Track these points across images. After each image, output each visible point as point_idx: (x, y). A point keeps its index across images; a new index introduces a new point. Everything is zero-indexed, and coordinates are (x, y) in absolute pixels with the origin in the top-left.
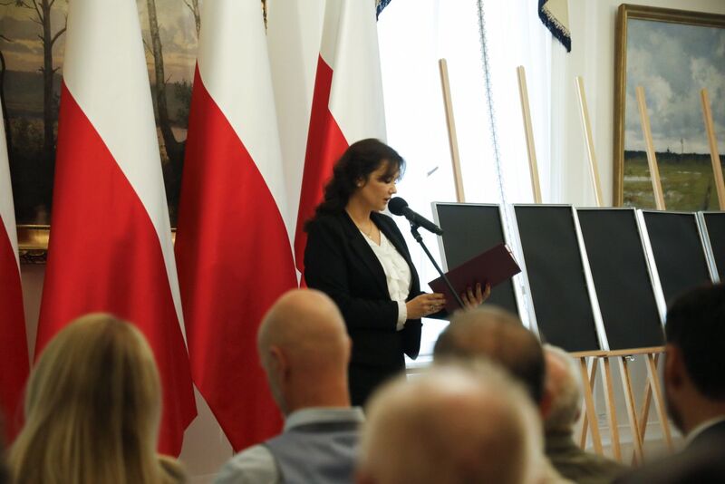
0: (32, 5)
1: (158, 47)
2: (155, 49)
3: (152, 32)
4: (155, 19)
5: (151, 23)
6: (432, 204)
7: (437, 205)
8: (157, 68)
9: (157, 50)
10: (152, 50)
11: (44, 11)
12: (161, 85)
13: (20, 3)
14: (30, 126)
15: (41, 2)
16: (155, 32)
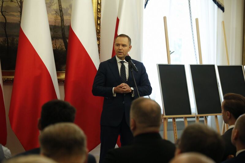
0: (16, 2)
1: (62, 14)
2: (61, 15)
3: (60, 9)
4: (61, 5)
5: (59, 6)
6: (157, 64)
7: (159, 65)
8: (61, 21)
9: (62, 15)
10: (60, 15)
11: (20, 3)
12: (63, 26)
13: (12, 1)
14: (15, 40)
15: (19, 1)
16: (61, 9)
